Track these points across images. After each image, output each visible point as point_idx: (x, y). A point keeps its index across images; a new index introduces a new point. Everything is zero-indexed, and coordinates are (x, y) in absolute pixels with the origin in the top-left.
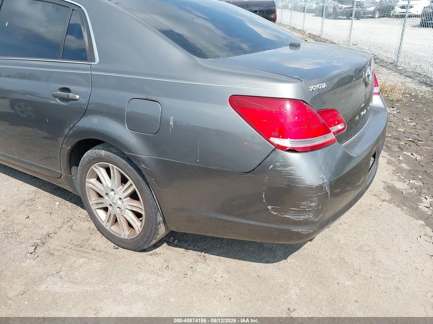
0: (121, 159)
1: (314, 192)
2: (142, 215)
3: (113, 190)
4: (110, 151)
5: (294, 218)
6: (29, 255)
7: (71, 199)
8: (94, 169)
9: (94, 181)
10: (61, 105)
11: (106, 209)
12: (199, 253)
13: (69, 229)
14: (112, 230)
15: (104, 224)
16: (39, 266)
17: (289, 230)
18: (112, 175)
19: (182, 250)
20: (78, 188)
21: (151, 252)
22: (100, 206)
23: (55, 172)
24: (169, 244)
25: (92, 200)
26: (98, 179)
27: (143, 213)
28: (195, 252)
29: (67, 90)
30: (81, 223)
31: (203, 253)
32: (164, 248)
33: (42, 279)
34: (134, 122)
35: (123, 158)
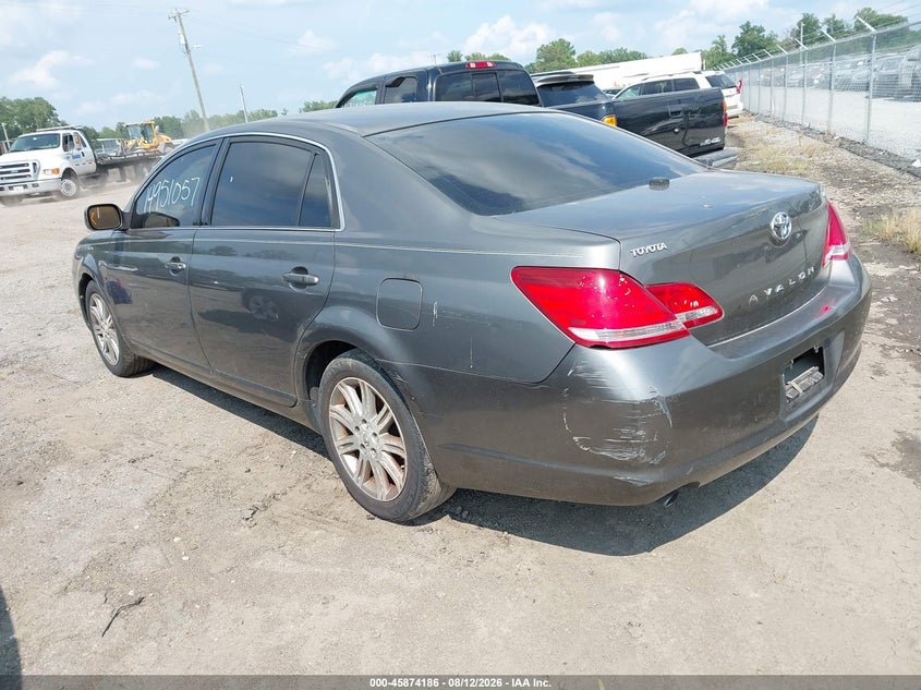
0: (374, 371)
1: (639, 411)
2: (403, 459)
3: (365, 421)
4: (360, 360)
5: (616, 456)
6: (243, 522)
7: (316, 446)
8: (340, 388)
9: (339, 408)
10: (294, 293)
11: (356, 454)
12: (501, 533)
13: (305, 490)
14: (365, 489)
15: (354, 479)
16: (256, 537)
17: (612, 478)
18: (363, 397)
19: (473, 527)
20: (319, 420)
21: (422, 527)
22: (349, 449)
23: (287, 396)
24: (454, 516)
25: (338, 438)
26: (347, 406)
27: (404, 455)
28: (492, 531)
29: (302, 270)
30: (325, 481)
31: (506, 533)
32: (445, 524)
33: (257, 553)
34: (387, 313)
35: (376, 369)
